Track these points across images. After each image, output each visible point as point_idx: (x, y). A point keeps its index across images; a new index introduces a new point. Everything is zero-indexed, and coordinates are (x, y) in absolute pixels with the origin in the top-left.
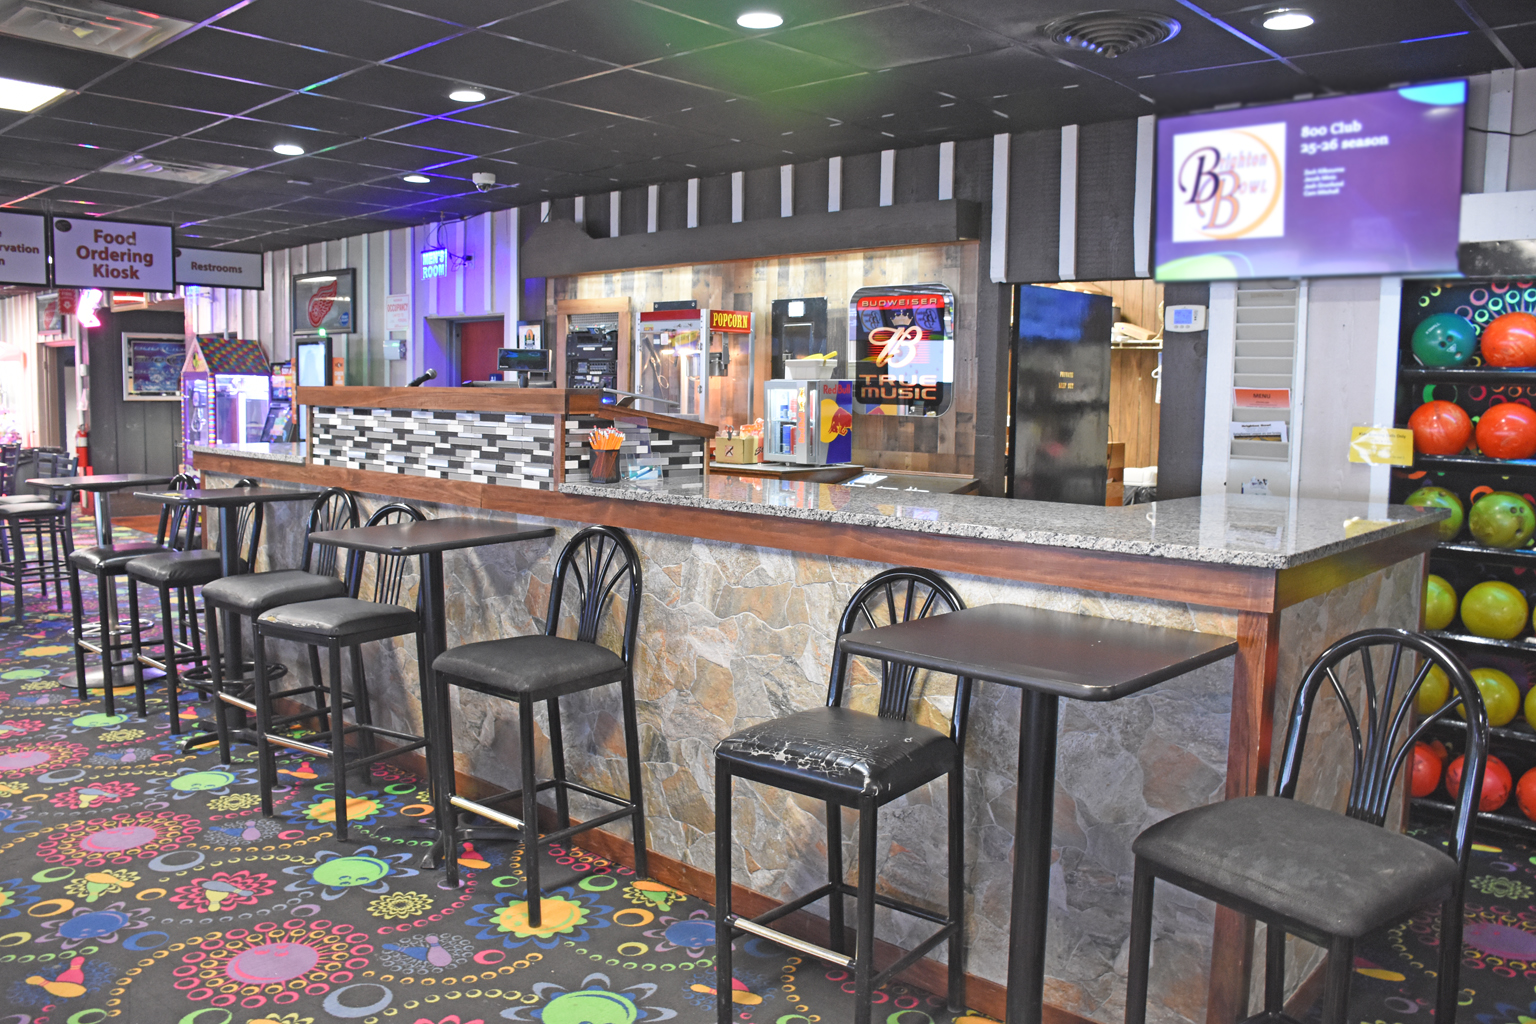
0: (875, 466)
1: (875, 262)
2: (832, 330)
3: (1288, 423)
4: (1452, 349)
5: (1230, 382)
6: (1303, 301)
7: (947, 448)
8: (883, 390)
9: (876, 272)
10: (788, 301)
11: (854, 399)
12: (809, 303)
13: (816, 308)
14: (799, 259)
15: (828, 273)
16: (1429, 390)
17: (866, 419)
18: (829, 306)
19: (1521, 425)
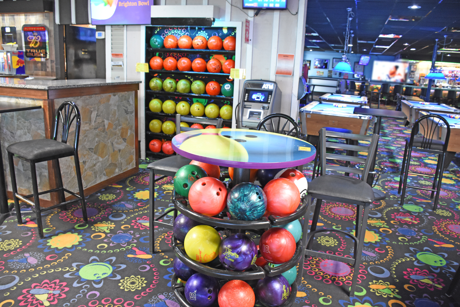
0: (32, 75)
1: (28, 17)
2: (18, 37)
3: (123, 62)
4: (157, 44)
5: (111, 51)
6: (125, 31)
7: (49, 70)
8: (32, 54)
9: (28, 20)
10: (5, 27)
11: (25, 56)
12: (11, 28)
13: (13, 29)
14: (7, 15)
15: (15, 19)
16: (157, 54)
17: (29, 62)
18: (17, 29)
19: (172, 62)
